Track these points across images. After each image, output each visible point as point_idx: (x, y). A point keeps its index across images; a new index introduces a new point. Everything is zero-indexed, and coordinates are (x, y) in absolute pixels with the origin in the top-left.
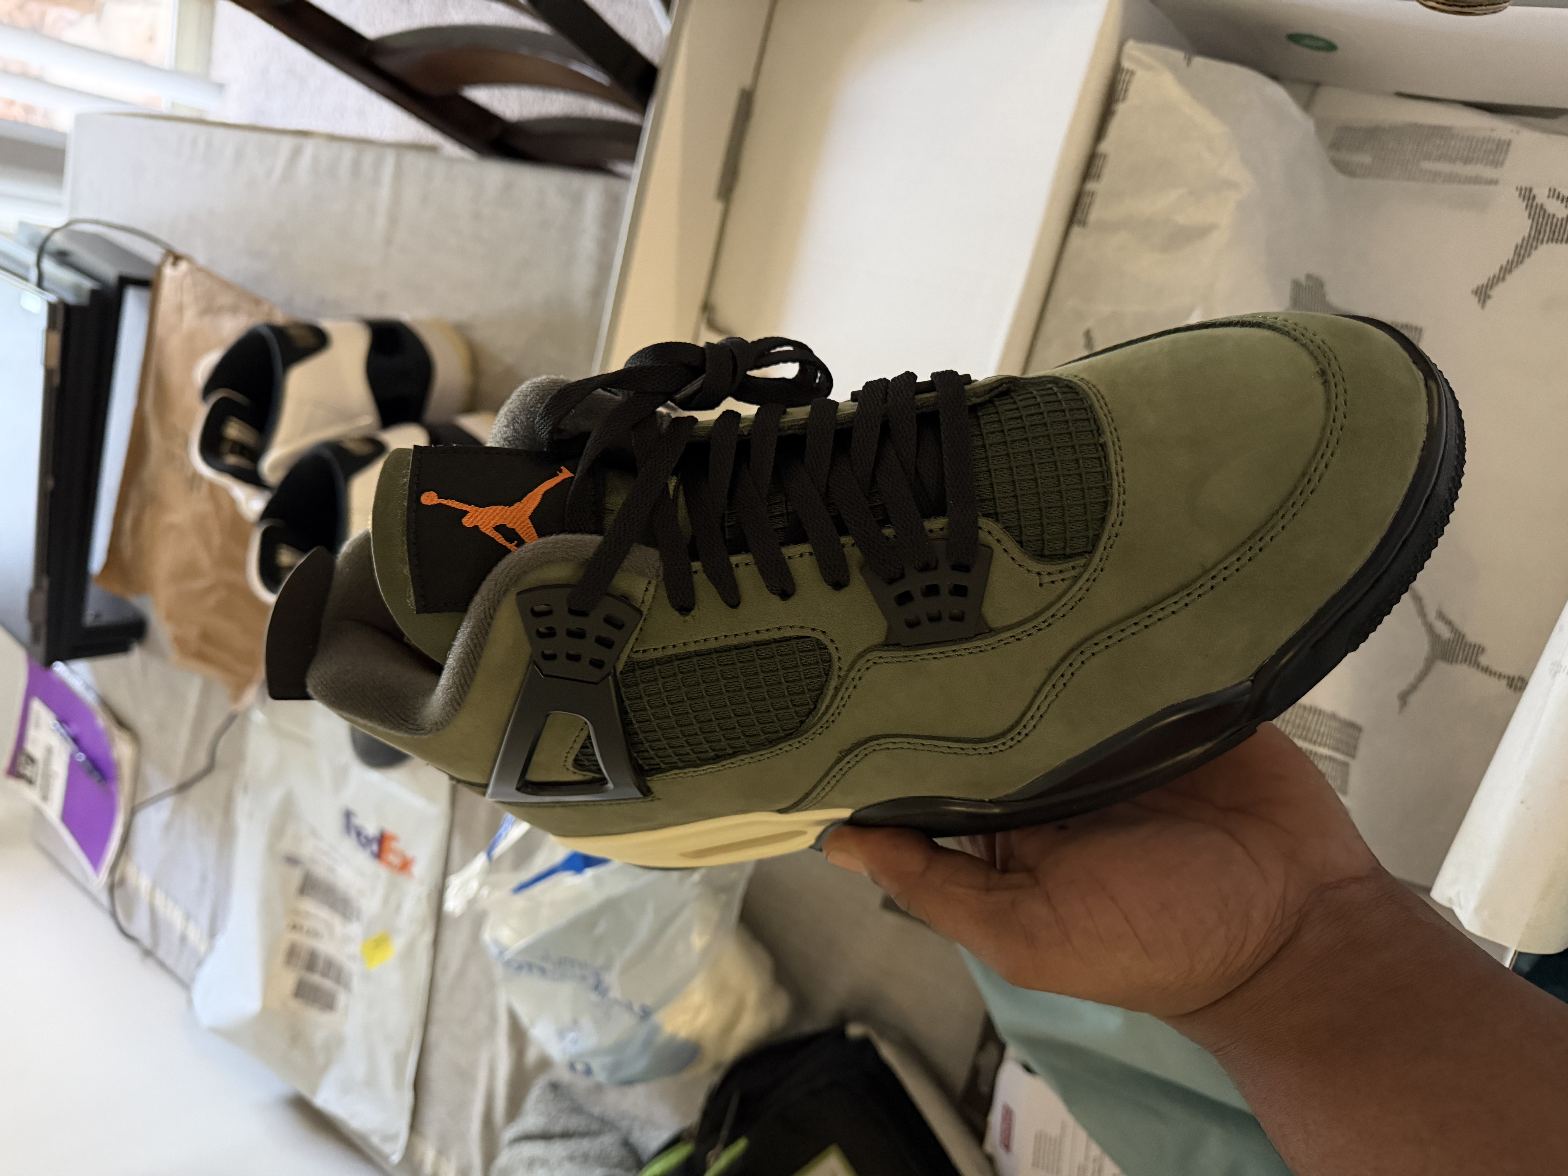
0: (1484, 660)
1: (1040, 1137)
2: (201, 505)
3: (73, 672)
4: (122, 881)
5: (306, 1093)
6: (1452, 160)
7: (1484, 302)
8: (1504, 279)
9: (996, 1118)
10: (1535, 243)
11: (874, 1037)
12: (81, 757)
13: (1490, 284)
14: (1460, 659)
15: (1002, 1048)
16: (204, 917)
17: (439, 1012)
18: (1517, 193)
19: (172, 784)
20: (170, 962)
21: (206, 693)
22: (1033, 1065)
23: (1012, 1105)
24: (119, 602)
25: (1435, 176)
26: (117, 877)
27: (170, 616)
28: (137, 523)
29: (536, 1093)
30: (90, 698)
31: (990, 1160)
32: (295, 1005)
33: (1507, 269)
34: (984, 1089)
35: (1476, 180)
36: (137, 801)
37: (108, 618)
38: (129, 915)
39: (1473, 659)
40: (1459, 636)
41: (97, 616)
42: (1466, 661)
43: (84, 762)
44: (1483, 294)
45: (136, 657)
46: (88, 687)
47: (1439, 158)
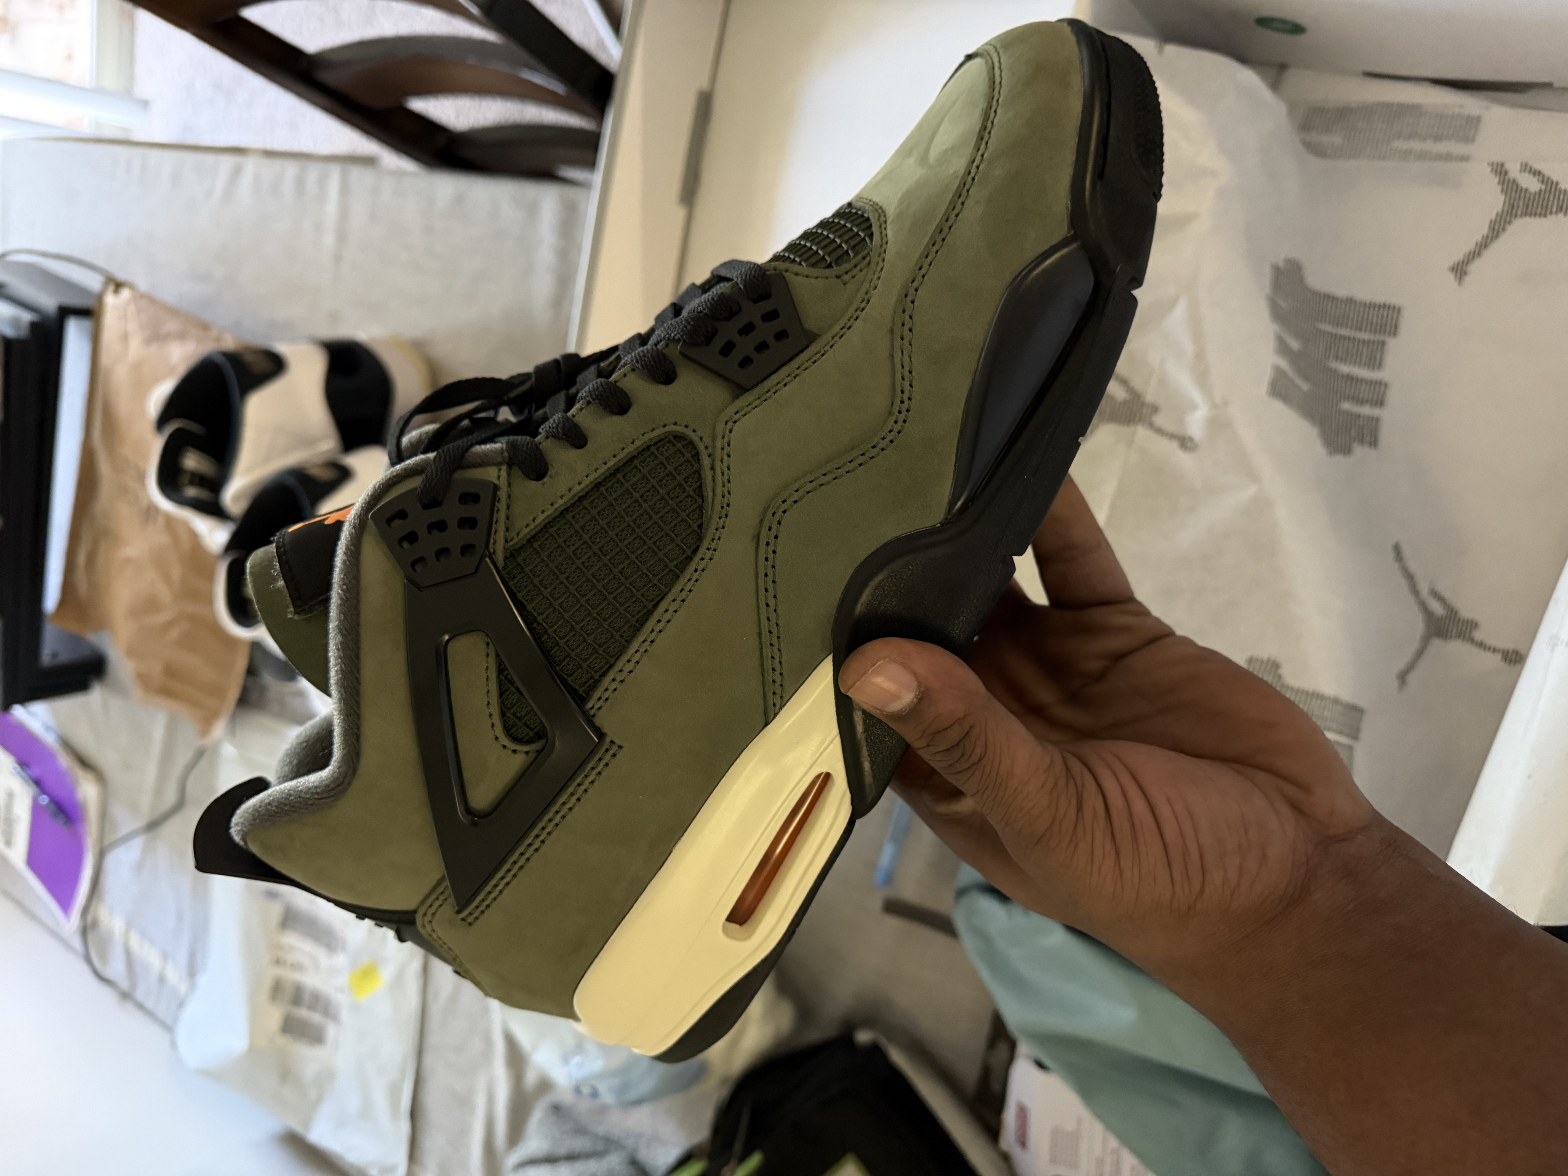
0: (1478, 635)
1: (1056, 1133)
2: (159, 537)
3: (31, 714)
4: (95, 924)
5: (299, 1129)
6: (1423, 139)
7: (1461, 278)
8: (1479, 254)
9: (1010, 1117)
10: (1508, 218)
11: (883, 1042)
12: (44, 800)
13: (1466, 260)
14: (1454, 634)
15: (1012, 1046)
16: (182, 956)
17: (432, 1040)
18: (1489, 169)
19: (141, 822)
20: (149, 1004)
21: (171, 730)
22: (1046, 1061)
23: (1028, 1103)
24: (76, 640)
25: (1406, 155)
26: (89, 919)
27: (131, 652)
28: (91, 557)
29: (537, 1116)
30: (50, 739)
31: (1006, 1158)
32: (283, 1041)
33: (1484, 245)
34: (996, 1087)
35: (1448, 157)
36: (107, 842)
37: (66, 657)
38: (104, 957)
39: (1467, 635)
40: (1452, 612)
41: (55, 655)
42: (1460, 638)
43: (47, 805)
44: (1460, 270)
45: (96, 696)
46: (48, 728)
47: (1410, 137)
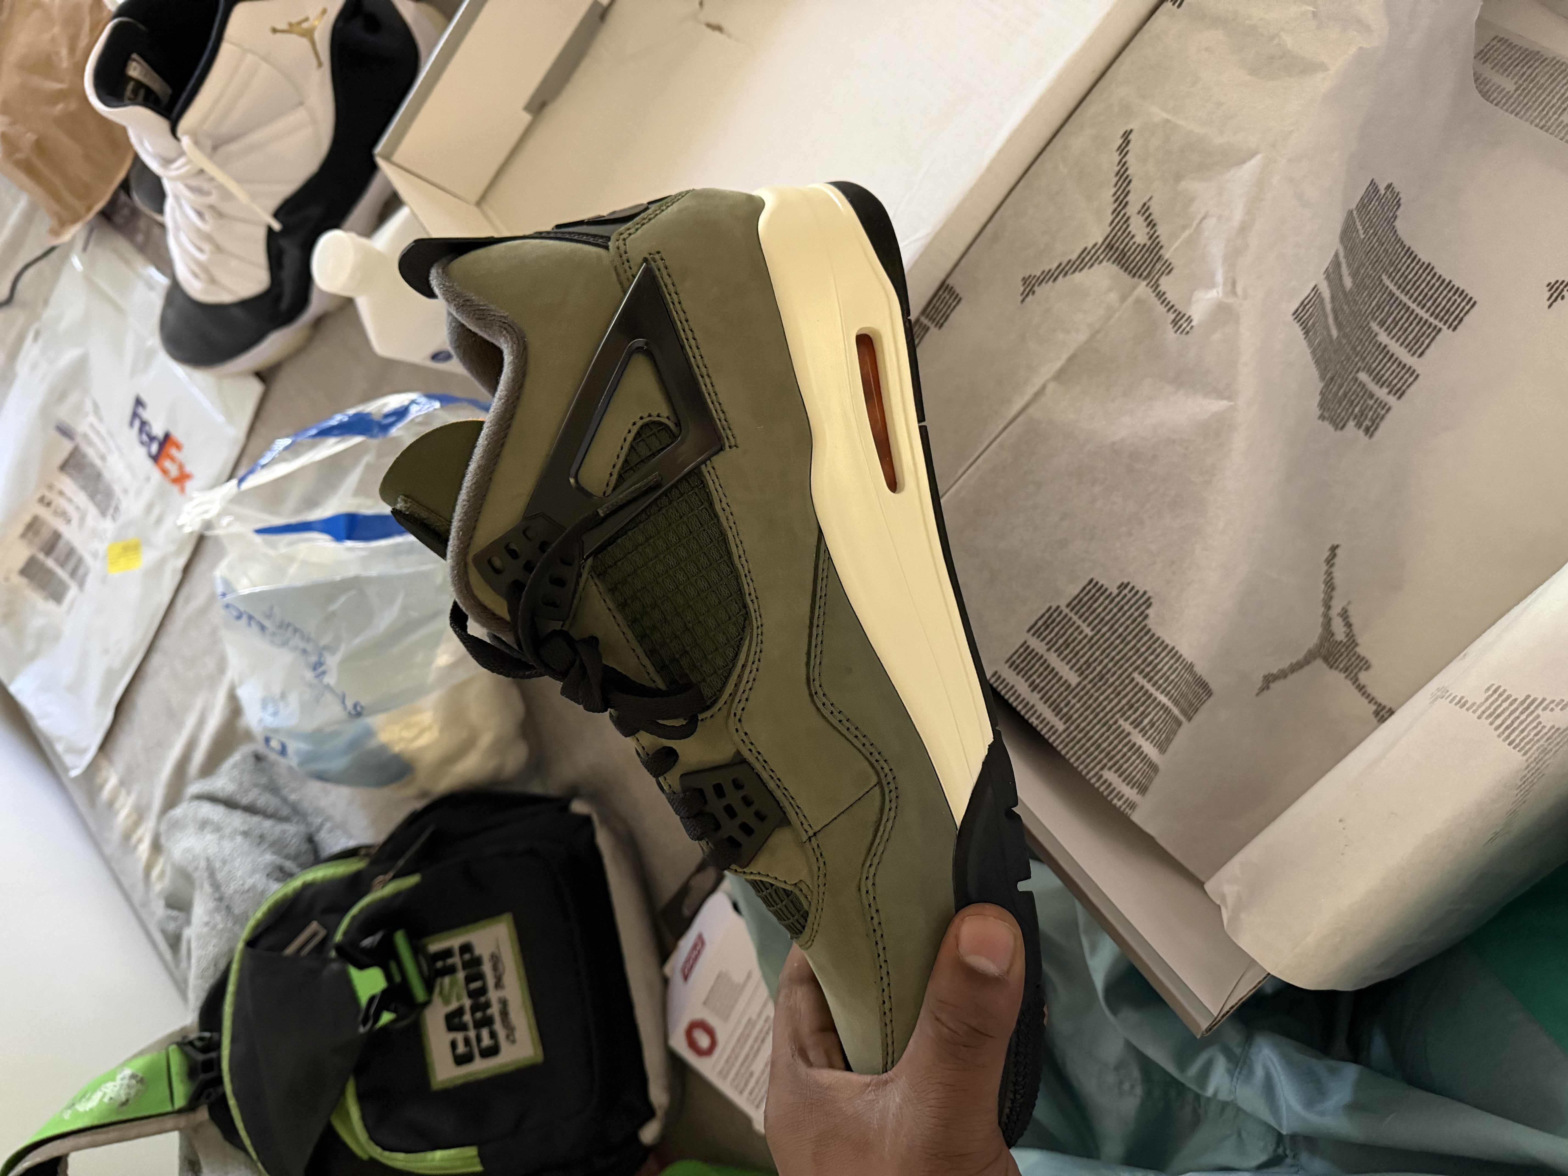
0: (1364, 677)
1: (721, 977)
9: (686, 944)
11: (595, 818)
14: (1341, 666)
23: (706, 937)
29: (236, 758)
32: (19, 581)
34: (686, 912)
39: (1355, 672)
40: (1352, 643)
42: (1345, 672)
